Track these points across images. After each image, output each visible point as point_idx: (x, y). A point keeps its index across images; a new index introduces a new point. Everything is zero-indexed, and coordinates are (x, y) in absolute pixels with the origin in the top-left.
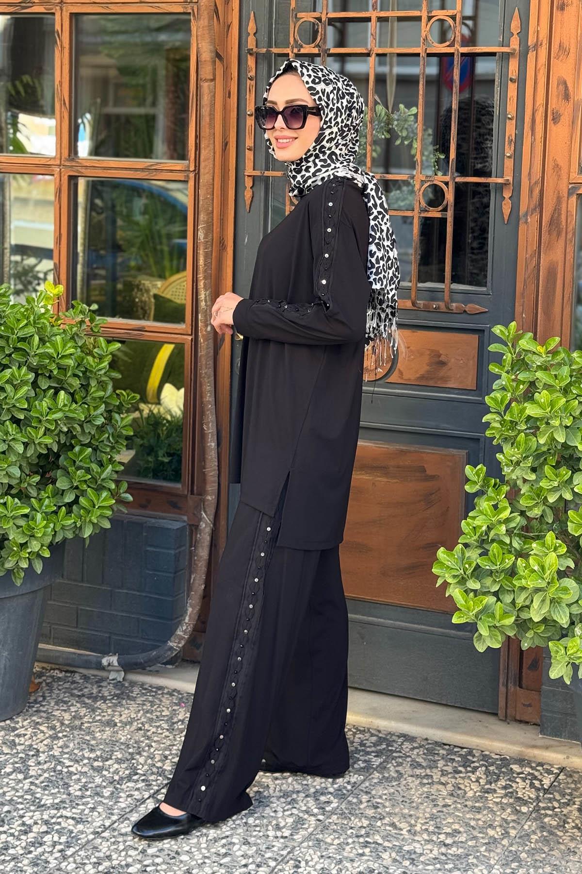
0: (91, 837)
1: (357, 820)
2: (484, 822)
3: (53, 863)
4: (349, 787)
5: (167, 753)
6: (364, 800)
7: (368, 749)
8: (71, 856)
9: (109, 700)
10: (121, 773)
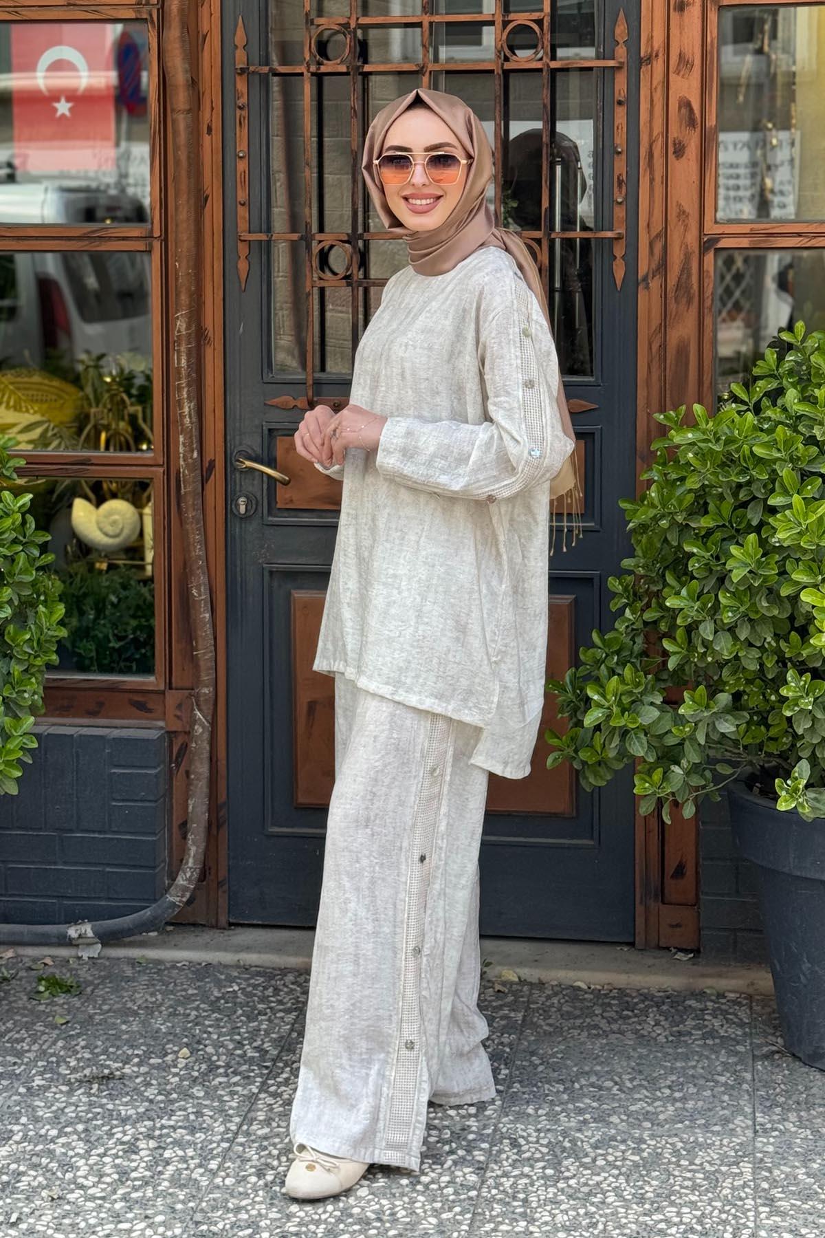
0: (225, 1145)
1: (547, 1086)
2: (703, 1068)
3: (204, 1182)
4: (508, 1050)
5: (238, 1037)
6: (538, 1062)
7: (494, 1004)
8: (219, 1168)
9: (99, 984)
10: (196, 1068)
